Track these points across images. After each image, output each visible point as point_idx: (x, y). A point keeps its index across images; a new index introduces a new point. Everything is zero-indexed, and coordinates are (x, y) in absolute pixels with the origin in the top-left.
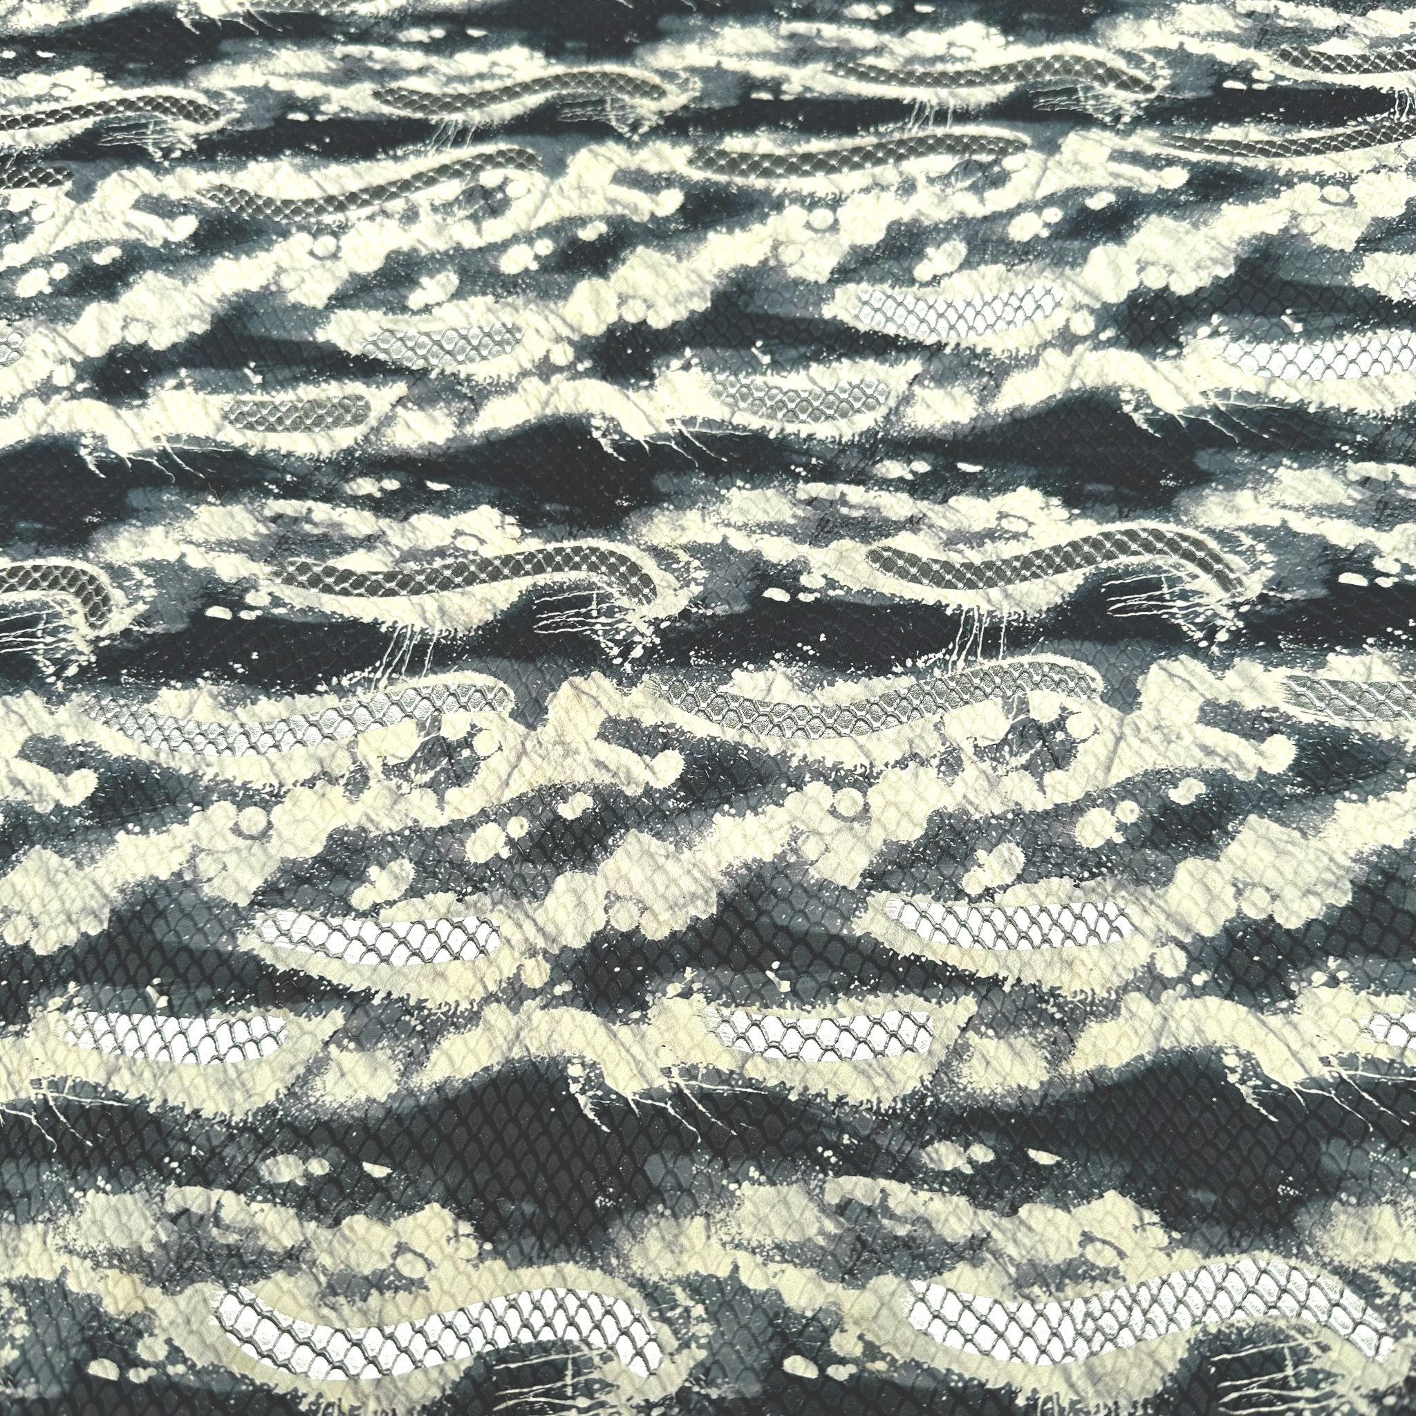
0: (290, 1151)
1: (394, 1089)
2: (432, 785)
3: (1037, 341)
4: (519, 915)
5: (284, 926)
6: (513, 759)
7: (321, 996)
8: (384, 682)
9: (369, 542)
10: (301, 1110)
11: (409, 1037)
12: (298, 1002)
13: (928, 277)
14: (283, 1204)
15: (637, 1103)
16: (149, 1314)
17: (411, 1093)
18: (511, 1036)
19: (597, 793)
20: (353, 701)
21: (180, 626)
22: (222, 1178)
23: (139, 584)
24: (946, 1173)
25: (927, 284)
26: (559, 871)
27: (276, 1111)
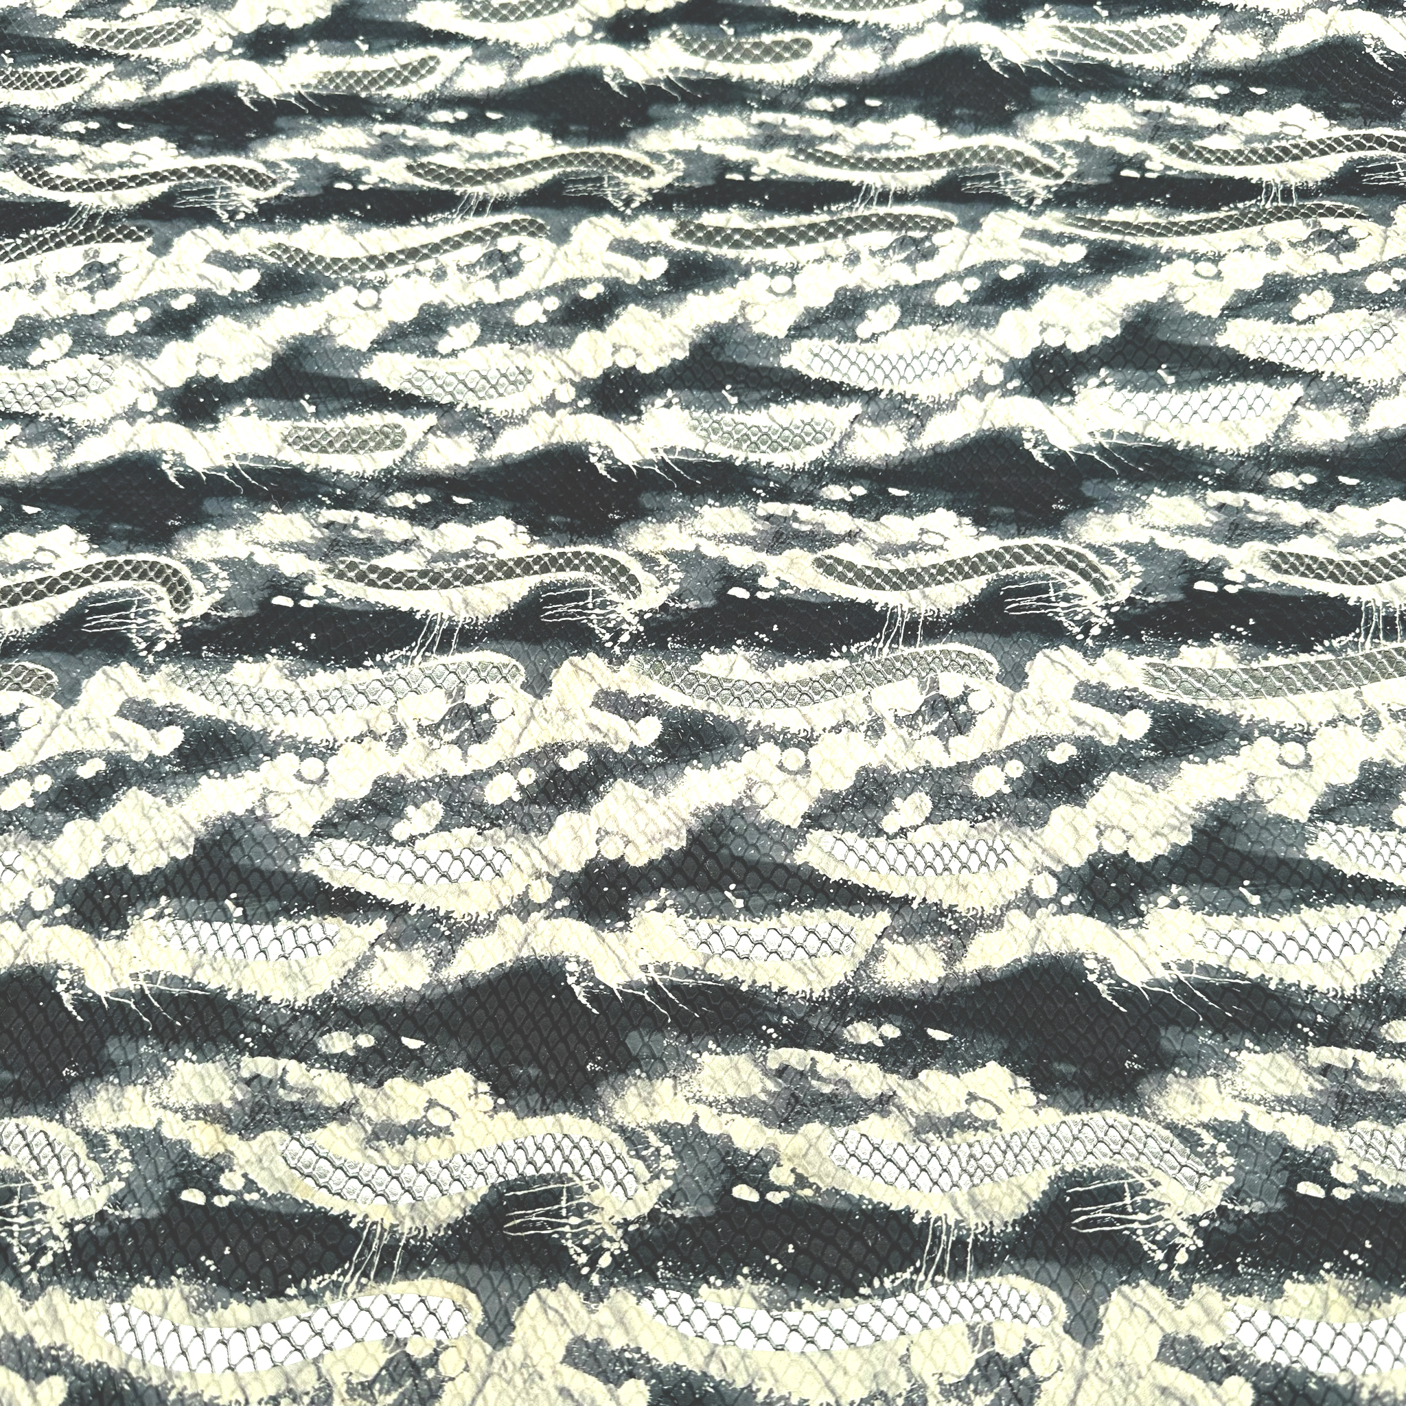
0: (342, 1029)
1: (427, 980)
2: (458, 742)
3: (957, 389)
4: (527, 845)
5: (338, 854)
6: (524, 723)
8: (419, 658)
9: (406, 545)
11: (439, 940)
13: (868, 335)
14: (337, 1070)
15: (621, 992)
16: (228, 1156)
17: (440, 983)
18: (520, 940)
19: (591, 750)
20: (394, 674)
21: (251, 612)
22: (287, 1050)
23: (216, 577)
24: (863, 1046)
25: (867, 341)
26: (560, 811)
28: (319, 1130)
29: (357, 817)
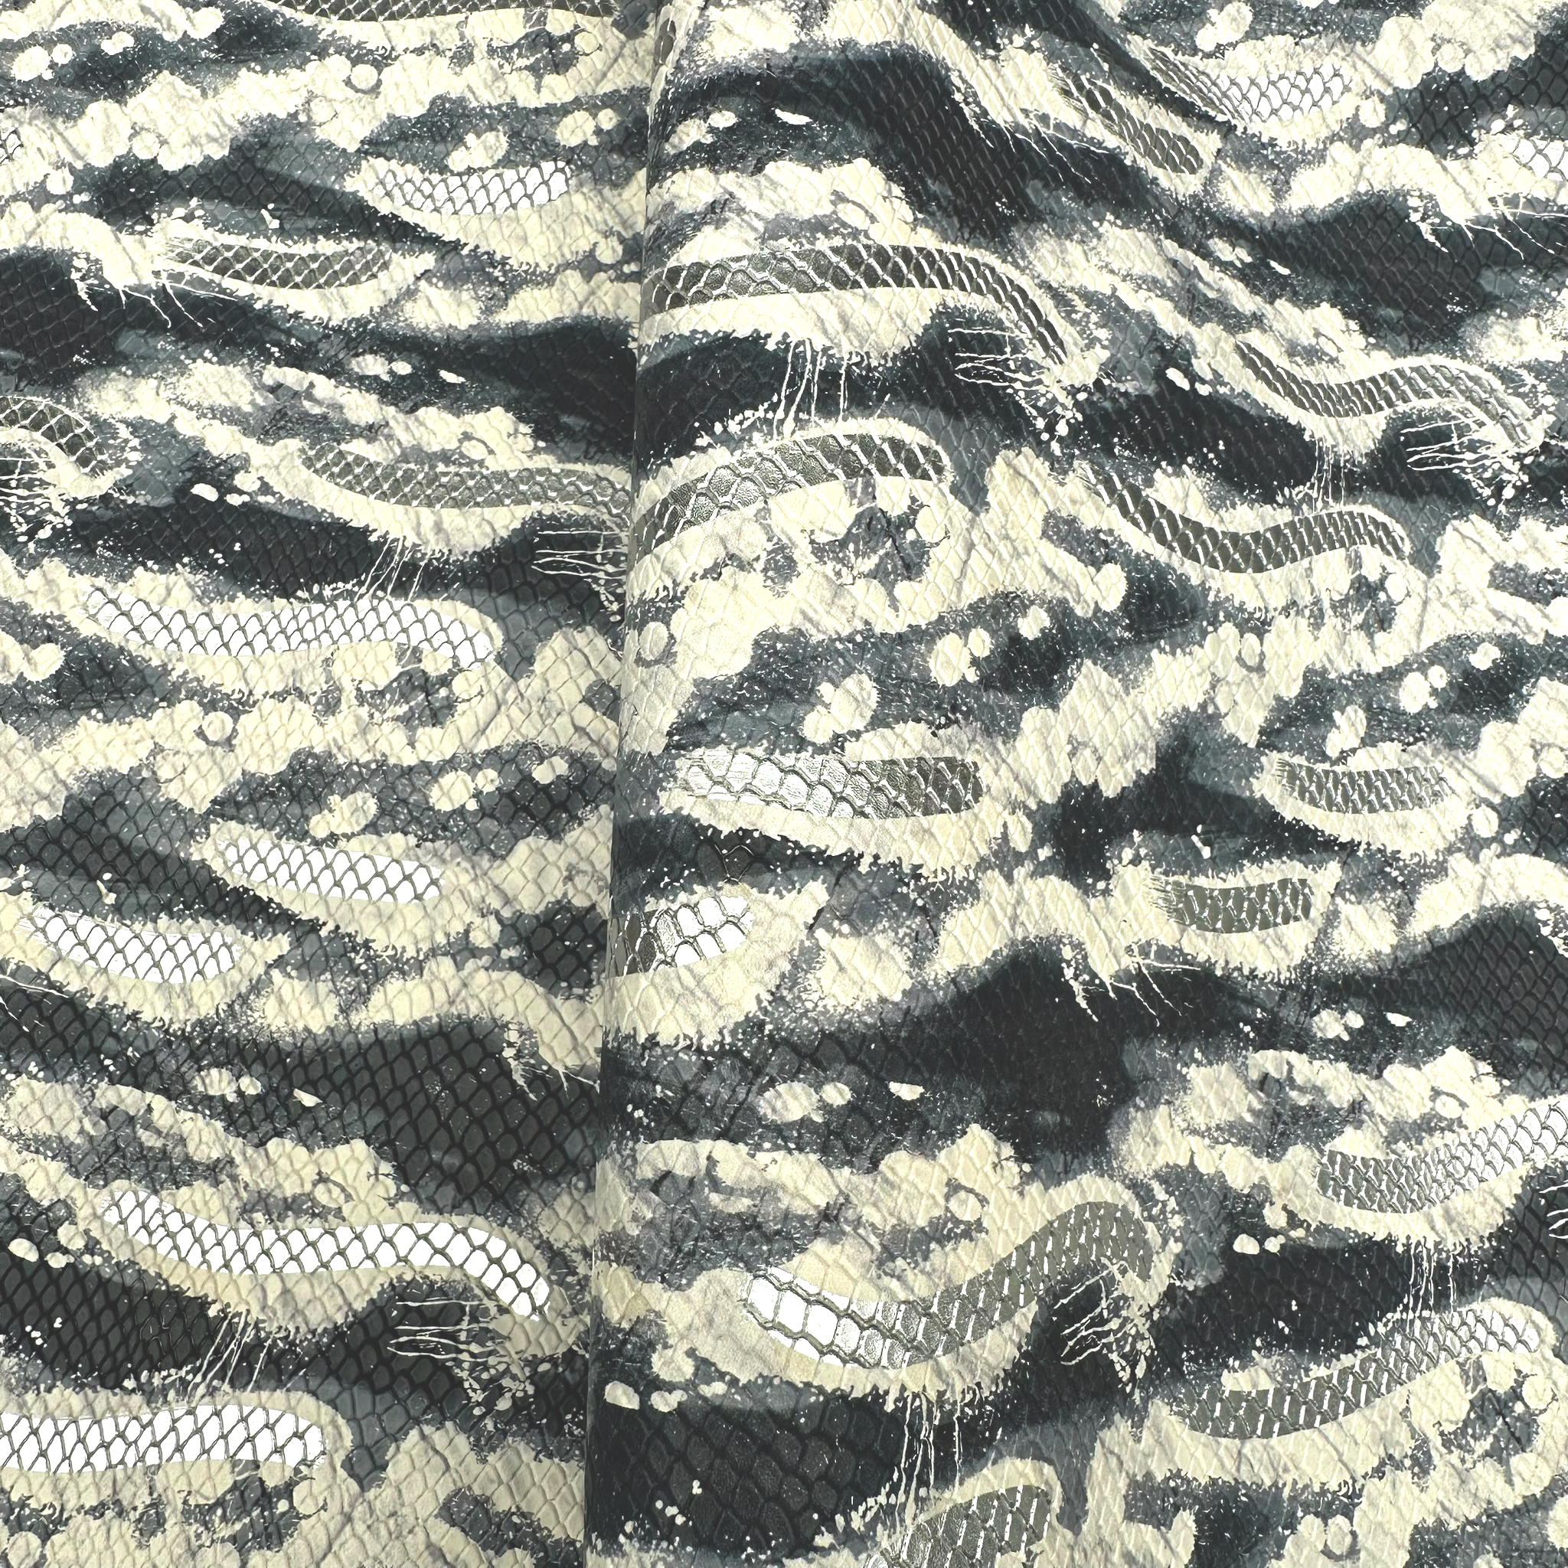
0: (793, 1077)
1: (907, 984)
3: (1324, 133)
4: (995, 758)
5: (717, 773)
6: (962, 552)
7: (791, 863)
8: (789, 425)
10: (796, 1020)
11: (911, 915)
12: (759, 873)
14: (800, 1149)
15: (1113, 988)
16: (655, 1320)
20: (751, 453)
22: (707, 1124)
27: (761, 1025)
28: (798, 1258)
29: (736, 707)
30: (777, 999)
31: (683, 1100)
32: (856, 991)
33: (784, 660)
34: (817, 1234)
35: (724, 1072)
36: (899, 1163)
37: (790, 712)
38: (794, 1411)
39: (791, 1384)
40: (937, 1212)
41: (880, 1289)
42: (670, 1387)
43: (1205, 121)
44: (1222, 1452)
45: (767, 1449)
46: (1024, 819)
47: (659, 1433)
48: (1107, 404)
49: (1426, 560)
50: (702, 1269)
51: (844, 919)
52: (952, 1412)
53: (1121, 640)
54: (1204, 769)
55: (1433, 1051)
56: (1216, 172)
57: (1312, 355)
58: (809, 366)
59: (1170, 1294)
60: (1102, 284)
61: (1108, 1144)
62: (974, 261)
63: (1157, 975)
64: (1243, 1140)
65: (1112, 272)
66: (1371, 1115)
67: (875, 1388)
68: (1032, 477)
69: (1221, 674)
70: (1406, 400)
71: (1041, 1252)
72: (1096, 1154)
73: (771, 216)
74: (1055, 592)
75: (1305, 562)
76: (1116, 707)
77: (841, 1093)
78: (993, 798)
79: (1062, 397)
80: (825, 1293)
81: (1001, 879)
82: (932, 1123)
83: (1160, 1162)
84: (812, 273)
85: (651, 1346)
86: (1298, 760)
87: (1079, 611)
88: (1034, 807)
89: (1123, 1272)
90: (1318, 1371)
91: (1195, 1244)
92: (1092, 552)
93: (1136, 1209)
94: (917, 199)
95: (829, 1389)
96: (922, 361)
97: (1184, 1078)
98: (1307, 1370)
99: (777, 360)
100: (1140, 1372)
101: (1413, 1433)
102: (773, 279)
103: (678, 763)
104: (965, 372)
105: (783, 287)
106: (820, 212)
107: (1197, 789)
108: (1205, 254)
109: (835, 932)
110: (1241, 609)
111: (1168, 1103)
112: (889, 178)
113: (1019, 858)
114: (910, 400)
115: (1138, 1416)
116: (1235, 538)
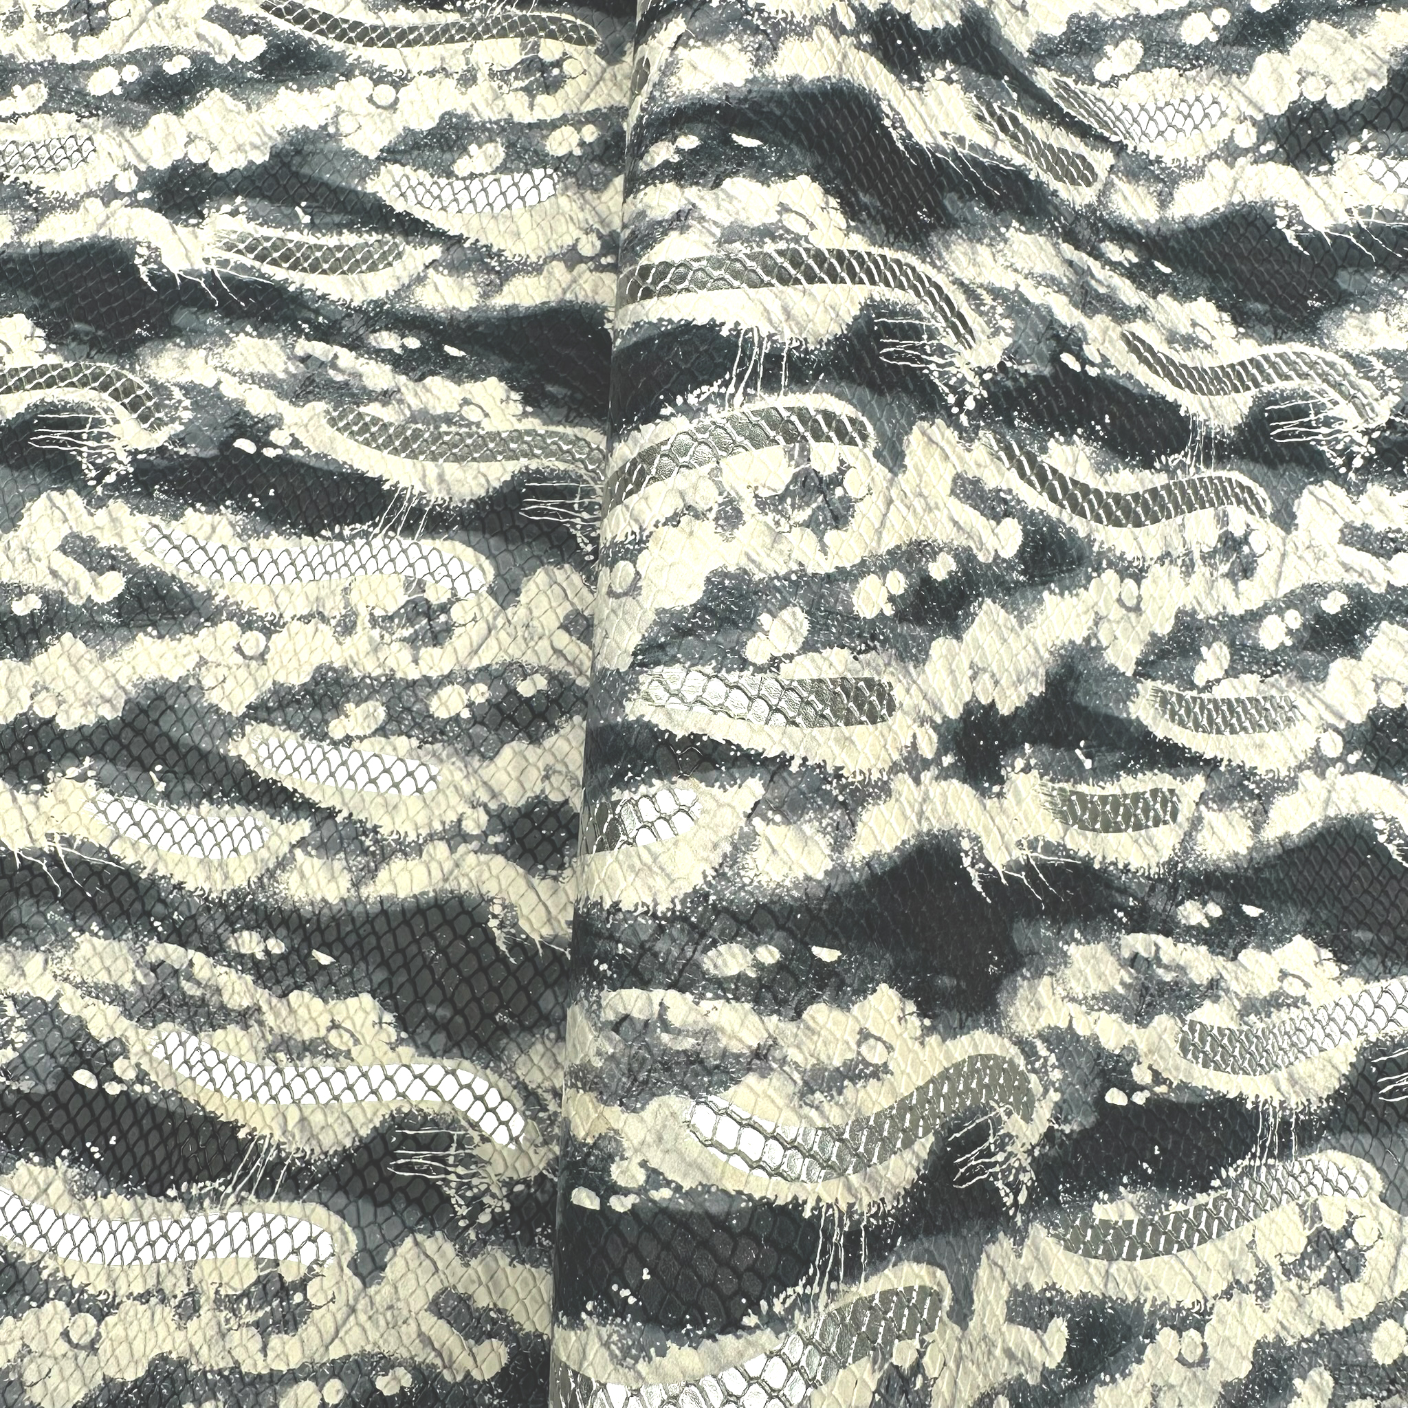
0: (732, 939)
1: (829, 865)
3: (1204, 152)
4: (907, 679)
5: (674, 686)
6: (882, 506)
7: (733, 762)
8: (739, 398)
9: (679, 222)
10: (735, 893)
11: (833, 808)
12: (706, 770)
13: (1107, 78)
14: (737, 999)
15: (1004, 875)
16: (613, 1136)
17: (843, 867)
20: (706, 422)
22: (660, 976)
27: (706, 896)
28: (733, 1088)
29: (690, 632)
30: (720, 875)
31: (641, 956)
32: (786, 870)
33: (731, 595)
34: (749, 1070)
35: (675, 933)
36: (819, 1013)
37: (735, 637)
38: (728, 1214)
39: (725, 1192)
40: (850, 1056)
41: (800, 1117)
42: (626, 1192)
43: (1101, 141)
44: (1092, 1270)
45: (705, 1244)
46: (931, 731)
47: (616, 1229)
48: (1009, 383)
49: (1285, 519)
50: (654, 1095)
51: (777, 810)
52: (859, 1221)
53: (1017, 582)
54: (1086, 693)
55: (1282, 939)
56: (1109, 185)
57: (1189, 342)
58: (756, 350)
59: (1049, 1135)
60: (1006, 281)
61: (998, 1006)
62: (898, 262)
63: (1043, 866)
64: (1115, 1009)
65: (1016, 270)
66: (1227, 991)
67: (795, 1198)
68: (943, 443)
69: (1103, 613)
70: (1270, 382)
71: (938, 1093)
72: (987, 1014)
73: (727, 224)
74: (961, 541)
75: (1179, 519)
76: (1012, 639)
77: (771, 953)
78: (905, 713)
79: (970, 377)
80: (755, 1118)
81: (910, 781)
82: (848, 981)
83: (1042, 1023)
84: (760, 271)
85: (610, 1158)
86: (1168, 687)
87: (981, 558)
88: (939, 721)
89: (1009, 1114)
90: (1176, 1206)
91: (1071, 1094)
92: (993, 508)
93: (1021, 1062)
94: (851, 209)
95: (757, 1196)
96: (852, 346)
97: (1065, 954)
98: (1167, 1206)
99: (729, 345)
100: (1022, 1199)
101: (1258, 1262)
102: (727, 276)
103: (642, 678)
104: (888, 355)
105: (736, 283)
106: (768, 221)
107: (1081, 710)
108: (1097, 255)
109: (768, 821)
110: (1122, 557)
111: (1051, 974)
112: (827, 192)
113: (926, 765)
114: (841, 379)
115: (1019, 1237)
116: (1117, 498)
